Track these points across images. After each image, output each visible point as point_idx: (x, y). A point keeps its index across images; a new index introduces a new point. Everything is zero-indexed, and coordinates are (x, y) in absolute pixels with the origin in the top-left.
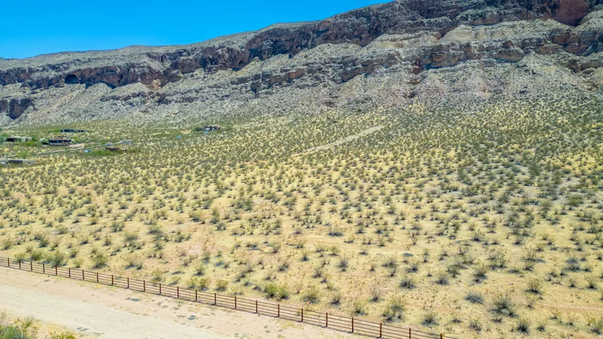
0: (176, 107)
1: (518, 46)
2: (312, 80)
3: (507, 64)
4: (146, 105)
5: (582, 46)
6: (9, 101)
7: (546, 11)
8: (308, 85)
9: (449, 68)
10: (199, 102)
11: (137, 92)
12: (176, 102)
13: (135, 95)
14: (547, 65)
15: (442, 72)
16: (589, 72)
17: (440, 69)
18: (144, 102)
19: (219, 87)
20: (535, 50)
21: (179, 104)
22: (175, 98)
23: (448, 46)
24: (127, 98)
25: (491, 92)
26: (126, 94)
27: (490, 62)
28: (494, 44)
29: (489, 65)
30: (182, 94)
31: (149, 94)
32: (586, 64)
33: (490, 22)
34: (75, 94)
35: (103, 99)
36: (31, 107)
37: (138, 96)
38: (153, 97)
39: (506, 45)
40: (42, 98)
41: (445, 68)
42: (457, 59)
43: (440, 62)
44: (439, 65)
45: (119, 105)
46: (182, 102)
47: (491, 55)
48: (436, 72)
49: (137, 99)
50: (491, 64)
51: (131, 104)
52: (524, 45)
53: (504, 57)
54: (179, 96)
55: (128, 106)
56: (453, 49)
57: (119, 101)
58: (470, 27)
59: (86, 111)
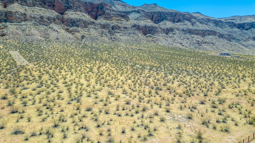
1: (46, 19)
3: (44, 26)
5: (68, 24)
7: (51, 7)
9: (17, 23)
14: (60, 29)
15: (14, 25)
16: (73, 34)
17: (13, 23)
20: (53, 22)
23: (15, 13)
25: (43, 37)
27: (36, 24)
28: (36, 16)
29: (36, 25)
32: (72, 30)
33: (29, 5)
39: (42, 17)
41: (15, 23)
42: (21, 20)
43: (12, 20)
44: (11, 21)
47: (36, 21)
48: (11, 25)
50: (37, 25)
52: (49, 19)
53: (42, 23)
56: (17, 14)
58: (20, 5)
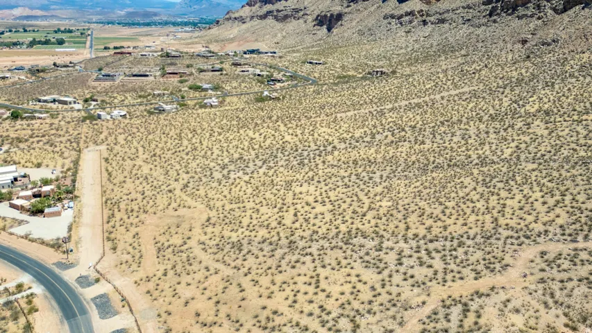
0: (430, 29)
2: (534, 8)
4: (412, 25)
6: (329, 15)
8: (526, 15)
10: (446, 25)
11: (409, 10)
12: (432, 24)
13: (407, 14)
18: (411, 22)
19: (470, 8)
21: (433, 26)
22: (432, 19)
24: (401, 16)
26: (402, 12)
30: (440, 14)
31: (419, 12)
34: (372, 9)
35: (385, 17)
36: (340, 23)
37: (410, 14)
38: (422, 16)
40: (350, 13)
45: (393, 23)
46: (438, 23)
49: (407, 18)
51: (401, 23)
54: (438, 16)
55: (399, 25)
57: (394, 20)
59: (369, 30)
